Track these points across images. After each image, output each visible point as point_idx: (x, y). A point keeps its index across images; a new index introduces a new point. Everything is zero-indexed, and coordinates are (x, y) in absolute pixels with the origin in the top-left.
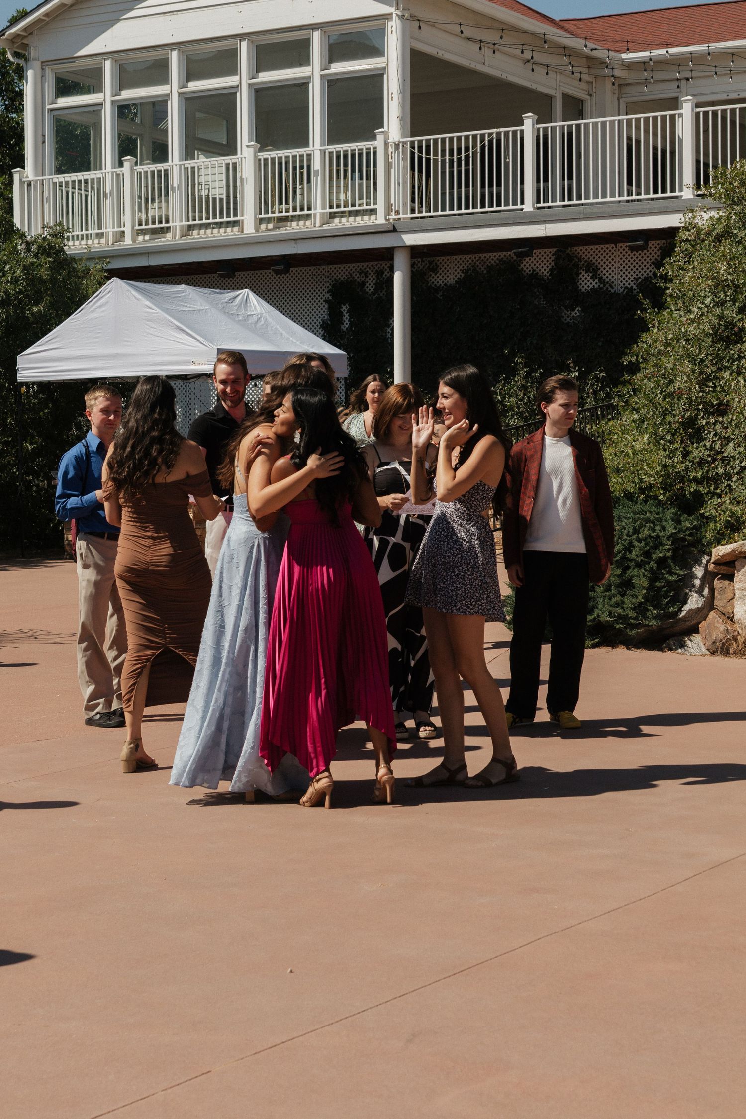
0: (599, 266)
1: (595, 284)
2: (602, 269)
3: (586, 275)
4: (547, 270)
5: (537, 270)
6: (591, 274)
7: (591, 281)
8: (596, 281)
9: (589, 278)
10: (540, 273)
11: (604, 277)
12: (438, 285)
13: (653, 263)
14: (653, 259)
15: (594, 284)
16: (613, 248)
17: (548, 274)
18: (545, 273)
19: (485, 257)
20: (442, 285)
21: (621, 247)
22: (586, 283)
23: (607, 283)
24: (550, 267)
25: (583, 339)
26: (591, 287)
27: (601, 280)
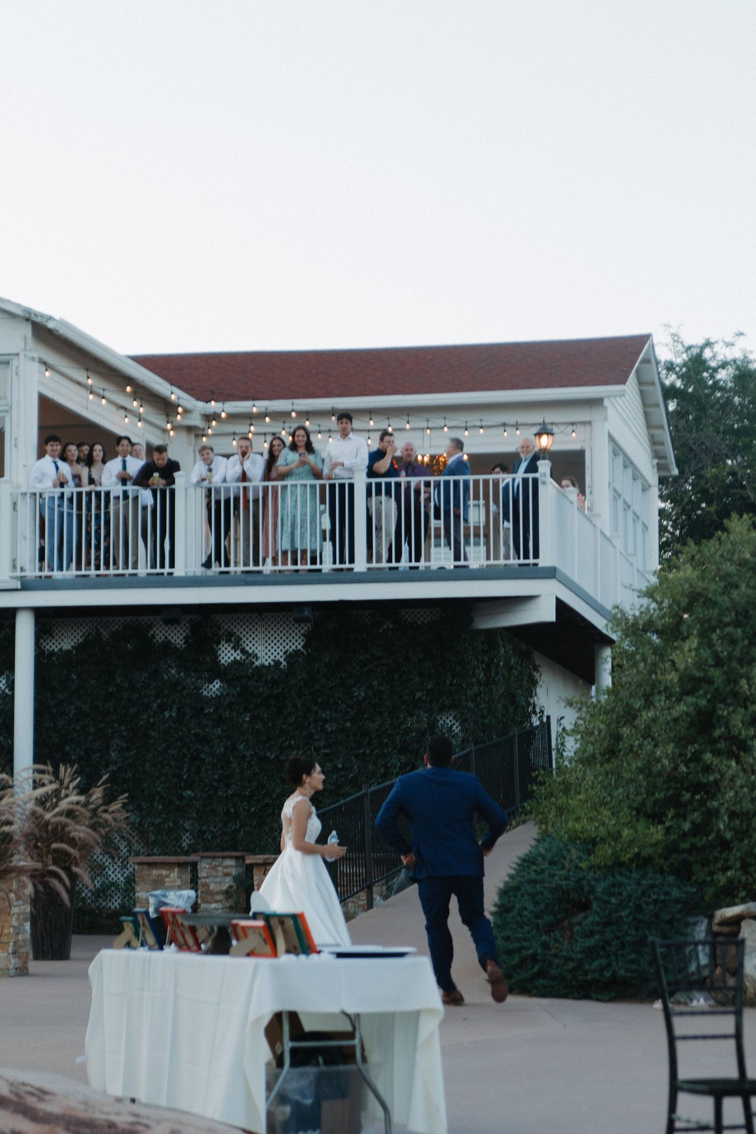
0: (241, 636)
1: (238, 655)
2: (244, 639)
3: (226, 645)
4: (181, 637)
5: (170, 638)
6: (232, 645)
7: (232, 651)
8: (238, 652)
9: (229, 648)
10: (173, 641)
11: (247, 648)
12: (51, 649)
13: (303, 635)
14: (303, 631)
15: (235, 655)
16: (257, 617)
17: (182, 643)
18: (178, 641)
19: (107, 621)
20: (56, 650)
21: (266, 617)
22: (227, 655)
23: (251, 654)
24: (184, 634)
25: (228, 712)
26: (232, 658)
27: (243, 651)
